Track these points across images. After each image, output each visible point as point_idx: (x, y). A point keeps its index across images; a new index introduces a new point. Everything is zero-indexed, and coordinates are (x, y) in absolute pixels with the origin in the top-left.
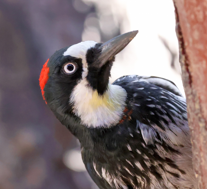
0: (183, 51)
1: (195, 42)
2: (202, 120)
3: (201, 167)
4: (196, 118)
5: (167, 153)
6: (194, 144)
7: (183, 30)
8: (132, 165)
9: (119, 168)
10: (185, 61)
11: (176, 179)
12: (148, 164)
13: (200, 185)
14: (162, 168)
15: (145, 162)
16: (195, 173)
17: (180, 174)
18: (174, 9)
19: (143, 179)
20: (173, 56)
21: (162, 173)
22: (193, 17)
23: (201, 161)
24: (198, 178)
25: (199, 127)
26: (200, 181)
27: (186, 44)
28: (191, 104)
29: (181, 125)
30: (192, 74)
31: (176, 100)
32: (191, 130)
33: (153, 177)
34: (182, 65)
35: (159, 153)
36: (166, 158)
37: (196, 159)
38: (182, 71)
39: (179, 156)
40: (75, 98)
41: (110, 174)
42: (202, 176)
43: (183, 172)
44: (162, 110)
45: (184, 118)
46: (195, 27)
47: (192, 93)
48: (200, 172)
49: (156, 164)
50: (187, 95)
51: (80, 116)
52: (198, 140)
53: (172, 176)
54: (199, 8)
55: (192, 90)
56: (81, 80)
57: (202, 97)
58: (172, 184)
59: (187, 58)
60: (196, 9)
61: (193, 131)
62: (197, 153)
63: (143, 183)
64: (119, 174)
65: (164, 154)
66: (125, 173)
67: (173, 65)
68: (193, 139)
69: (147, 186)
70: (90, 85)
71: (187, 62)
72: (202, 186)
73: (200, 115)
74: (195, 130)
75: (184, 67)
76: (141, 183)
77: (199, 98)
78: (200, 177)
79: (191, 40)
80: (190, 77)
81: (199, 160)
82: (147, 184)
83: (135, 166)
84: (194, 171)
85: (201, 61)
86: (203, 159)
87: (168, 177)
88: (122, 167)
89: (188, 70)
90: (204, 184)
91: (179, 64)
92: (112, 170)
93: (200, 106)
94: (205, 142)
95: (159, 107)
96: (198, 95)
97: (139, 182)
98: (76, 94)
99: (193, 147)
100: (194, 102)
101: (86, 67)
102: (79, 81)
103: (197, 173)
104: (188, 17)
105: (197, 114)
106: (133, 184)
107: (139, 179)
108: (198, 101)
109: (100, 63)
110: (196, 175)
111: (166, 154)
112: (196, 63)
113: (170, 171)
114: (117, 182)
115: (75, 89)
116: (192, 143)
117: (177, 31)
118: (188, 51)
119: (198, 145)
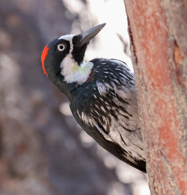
0: (132, 43)
1: (139, 38)
2: (144, 85)
3: (143, 113)
4: (140, 83)
5: (120, 102)
6: (139, 99)
7: (132, 30)
8: (99, 109)
9: (92, 111)
10: (133, 49)
11: (127, 120)
12: (109, 108)
13: (143, 124)
14: (118, 112)
15: (107, 107)
16: (140, 117)
17: (129, 117)
18: (127, 18)
19: (106, 119)
20: (126, 46)
21: (118, 115)
22: (138, 22)
23: (143, 110)
24: (141, 120)
25: (142, 89)
26: (142, 122)
27: (134, 39)
28: (137, 75)
29: (129, 87)
30: (138, 57)
31: (127, 72)
32: (137, 91)
33: (112, 117)
34: (131, 52)
35: (115, 102)
36: (120, 106)
37: (140, 109)
38: (132, 55)
39: (129, 106)
40: (64, 65)
41: (86, 116)
42: (144, 118)
43: (131, 116)
44: (114, 76)
45: (131, 83)
46: (140, 28)
47: (137, 69)
48: (142, 116)
49: (114, 108)
50: (135, 70)
51: (64, 76)
52: (141, 97)
53: (124, 118)
54: (142, 17)
55: (138, 66)
56: (69, 54)
57: (144, 71)
58: (125, 123)
59: (134, 47)
60: (140, 17)
61: (138, 92)
62: (141, 105)
63: (106, 122)
64: (92, 115)
65: (119, 103)
66: (95, 114)
67: (125, 51)
68: (138, 96)
69: (109, 124)
70: (73, 57)
71: (135, 50)
72: (144, 125)
73: (142, 82)
74: (139, 91)
75: (133, 53)
76: (105, 121)
77: (142, 71)
78: (143, 120)
79: (137, 36)
80: (136, 59)
81: (142, 109)
82: (109, 122)
83: (101, 109)
84: (139, 115)
85: (143, 49)
86: (144, 109)
87: (122, 118)
88: (93, 110)
89: (135, 55)
90: (145, 123)
91: (130, 51)
92: (88, 113)
93: (143, 76)
94: (145, 98)
95: (112, 74)
96: (141, 70)
97: (104, 121)
98: (64, 62)
99: (138, 101)
100: (139, 74)
101: (72, 46)
102: (67, 55)
103: (141, 117)
104: (135, 23)
105: (140, 82)
106: (101, 122)
107: (104, 118)
108: (141, 74)
109: (81, 44)
110: (140, 118)
111: (120, 104)
112: (140, 50)
113: (123, 115)
114: (91, 121)
115: (64, 59)
116: (138, 99)
117: (129, 31)
118: (135, 43)
119: (141, 100)
